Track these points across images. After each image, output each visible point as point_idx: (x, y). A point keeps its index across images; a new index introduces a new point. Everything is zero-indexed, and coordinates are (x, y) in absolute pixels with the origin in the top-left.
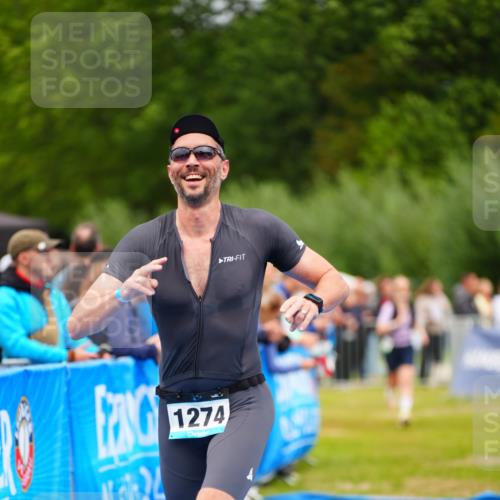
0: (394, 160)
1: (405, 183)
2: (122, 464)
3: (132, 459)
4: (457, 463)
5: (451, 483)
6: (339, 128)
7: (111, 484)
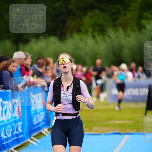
0: (90, 30)
1: (94, 37)
2: (7, 122)
3: (10, 121)
4: (108, 123)
5: (106, 129)
6: (74, 19)
7: (4, 128)
